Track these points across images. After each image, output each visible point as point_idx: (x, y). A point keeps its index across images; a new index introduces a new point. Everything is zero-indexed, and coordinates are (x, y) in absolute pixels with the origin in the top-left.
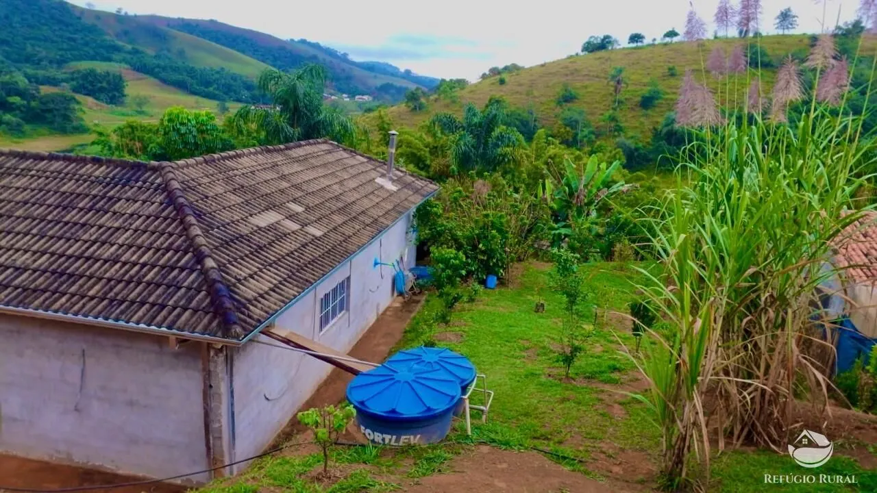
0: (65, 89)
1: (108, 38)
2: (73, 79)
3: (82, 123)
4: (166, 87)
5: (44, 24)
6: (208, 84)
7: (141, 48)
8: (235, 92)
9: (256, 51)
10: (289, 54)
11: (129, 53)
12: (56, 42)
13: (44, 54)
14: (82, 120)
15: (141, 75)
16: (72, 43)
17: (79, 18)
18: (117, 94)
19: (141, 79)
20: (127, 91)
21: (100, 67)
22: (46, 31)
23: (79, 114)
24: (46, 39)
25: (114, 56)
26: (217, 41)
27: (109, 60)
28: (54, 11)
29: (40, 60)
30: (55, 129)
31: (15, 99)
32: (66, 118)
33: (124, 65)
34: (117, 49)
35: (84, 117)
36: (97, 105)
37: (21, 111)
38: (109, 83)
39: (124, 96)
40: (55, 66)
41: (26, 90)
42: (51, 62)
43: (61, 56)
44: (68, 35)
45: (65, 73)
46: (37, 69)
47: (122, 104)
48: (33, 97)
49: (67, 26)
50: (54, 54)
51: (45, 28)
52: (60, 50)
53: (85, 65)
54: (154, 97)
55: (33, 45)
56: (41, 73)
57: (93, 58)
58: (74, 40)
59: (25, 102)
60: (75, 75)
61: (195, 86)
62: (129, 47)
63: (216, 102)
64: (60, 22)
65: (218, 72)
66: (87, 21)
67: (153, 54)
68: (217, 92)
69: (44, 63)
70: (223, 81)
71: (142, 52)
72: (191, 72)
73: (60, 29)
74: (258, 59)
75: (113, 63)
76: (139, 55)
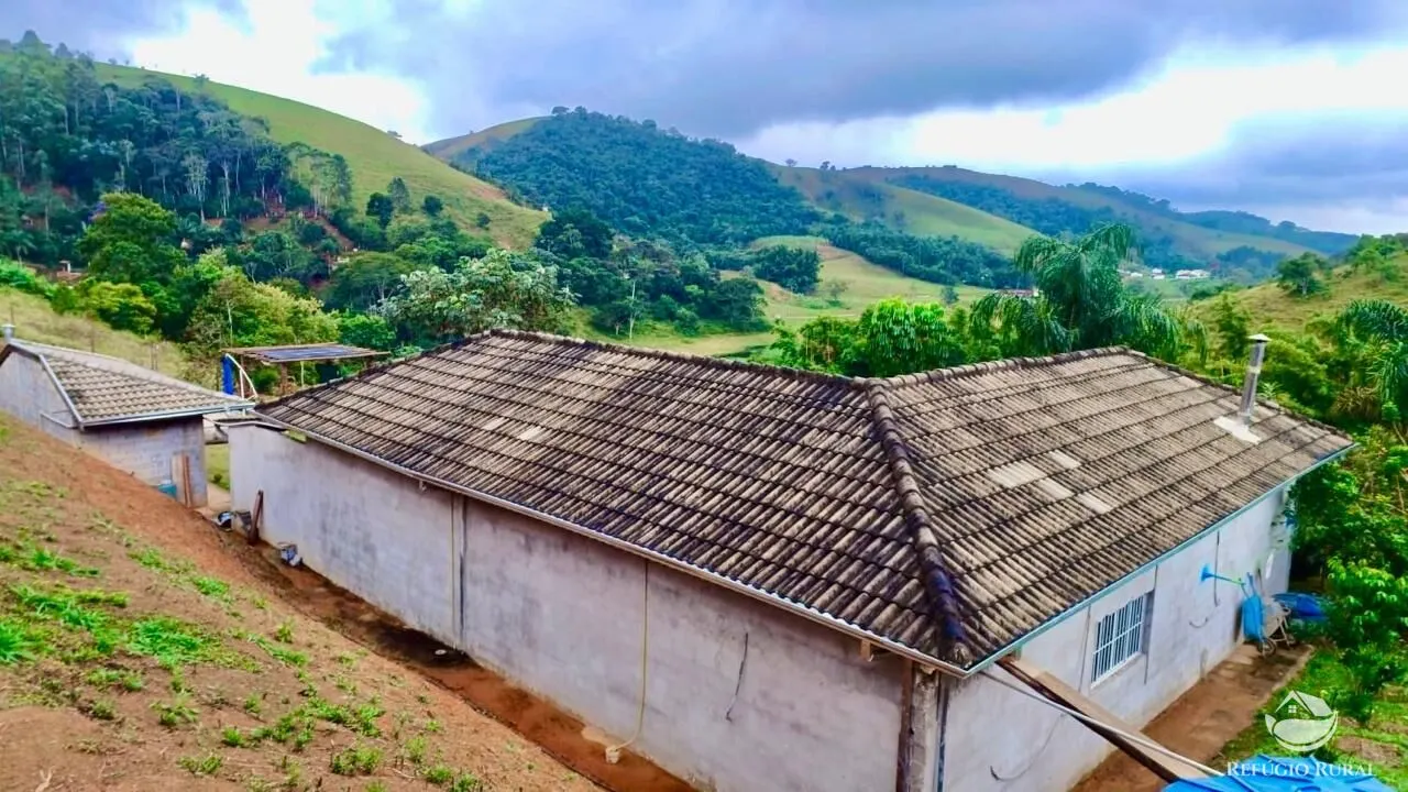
0: (748, 274)
1: (805, 203)
2: (758, 261)
3: (763, 318)
4: (871, 267)
5: (734, 192)
6: (931, 260)
7: (845, 215)
8: (971, 271)
9: (1008, 207)
10: (1063, 209)
11: (830, 222)
12: (747, 214)
13: (730, 230)
14: (762, 313)
15: (840, 252)
16: (763, 214)
17: (776, 181)
18: (807, 278)
19: (840, 257)
20: (820, 275)
21: (792, 243)
22: (736, 202)
23: (760, 306)
24: (735, 211)
25: (811, 228)
26: (952, 195)
27: (804, 232)
28: (749, 174)
29: (726, 238)
30: (730, 325)
31: (693, 289)
32: (745, 311)
33: (822, 239)
34: (814, 217)
35: (765, 310)
36: (782, 294)
37: (697, 304)
38: (799, 264)
39: (817, 281)
40: (740, 244)
41: (706, 276)
42: (736, 241)
43: (748, 231)
44: (760, 203)
45: (750, 253)
46: (720, 249)
47: (812, 292)
48: (712, 284)
49: (760, 191)
50: (740, 230)
51: (735, 196)
52: (748, 223)
53: (774, 242)
54: (854, 282)
55: (720, 220)
56: (724, 254)
57: (785, 232)
58: (766, 209)
59: (702, 292)
60: (762, 256)
61: (913, 264)
62: (830, 214)
63: (940, 287)
64: (754, 188)
65: (948, 243)
66: (784, 183)
67: (862, 221)
68: (942, 272)
69: (730, 241)
70: (954, 255)
71: (847, 220)
72: (909, 243)
73: (753, 197)
74: (1012, 220)
75: (808, 237)
76: (842, 225)
